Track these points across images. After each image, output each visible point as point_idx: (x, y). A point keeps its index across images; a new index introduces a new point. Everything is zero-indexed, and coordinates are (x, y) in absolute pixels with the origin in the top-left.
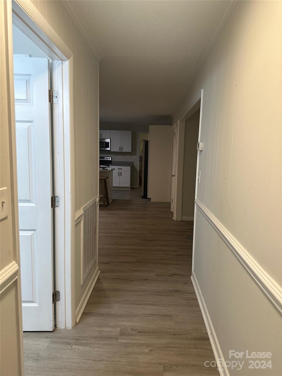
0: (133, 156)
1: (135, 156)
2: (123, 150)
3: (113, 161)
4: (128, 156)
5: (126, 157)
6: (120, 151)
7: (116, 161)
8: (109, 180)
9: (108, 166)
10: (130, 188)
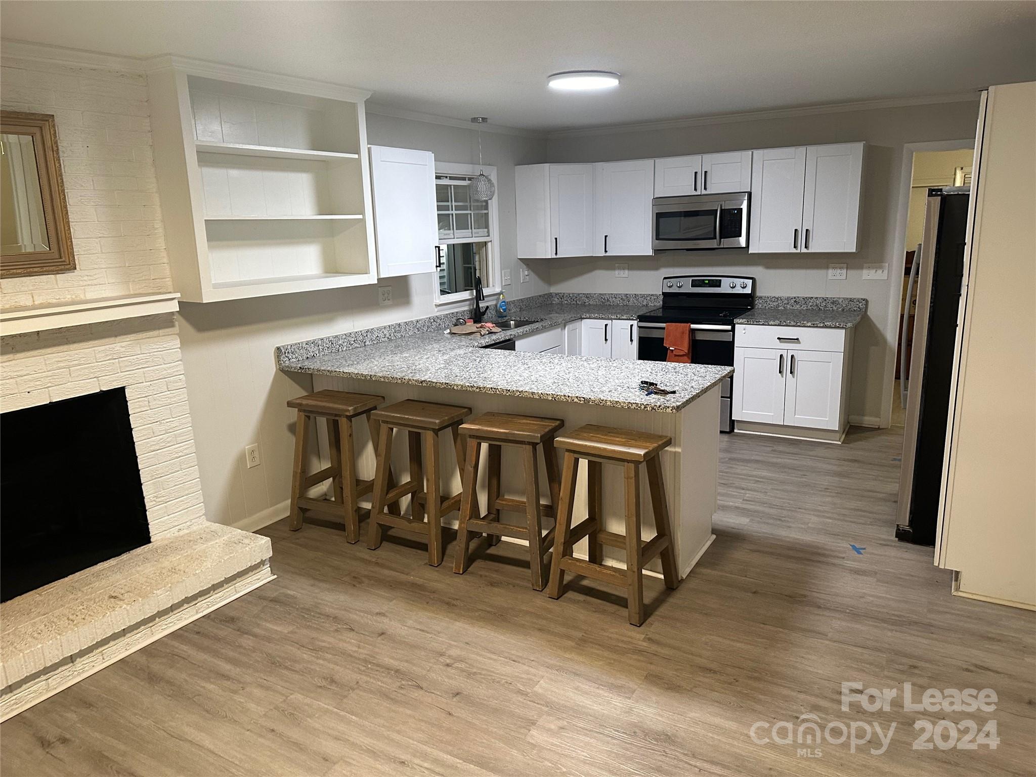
0: (865, 272)
1: (880, 272)
2: (811, 244)
3: (761, 298)
4: (839, 271)
5: (830, 277)
6: (794, 251)
7: (777, 296)
8: (678, 450)
9: (729, 327)
10: (838, 435)
